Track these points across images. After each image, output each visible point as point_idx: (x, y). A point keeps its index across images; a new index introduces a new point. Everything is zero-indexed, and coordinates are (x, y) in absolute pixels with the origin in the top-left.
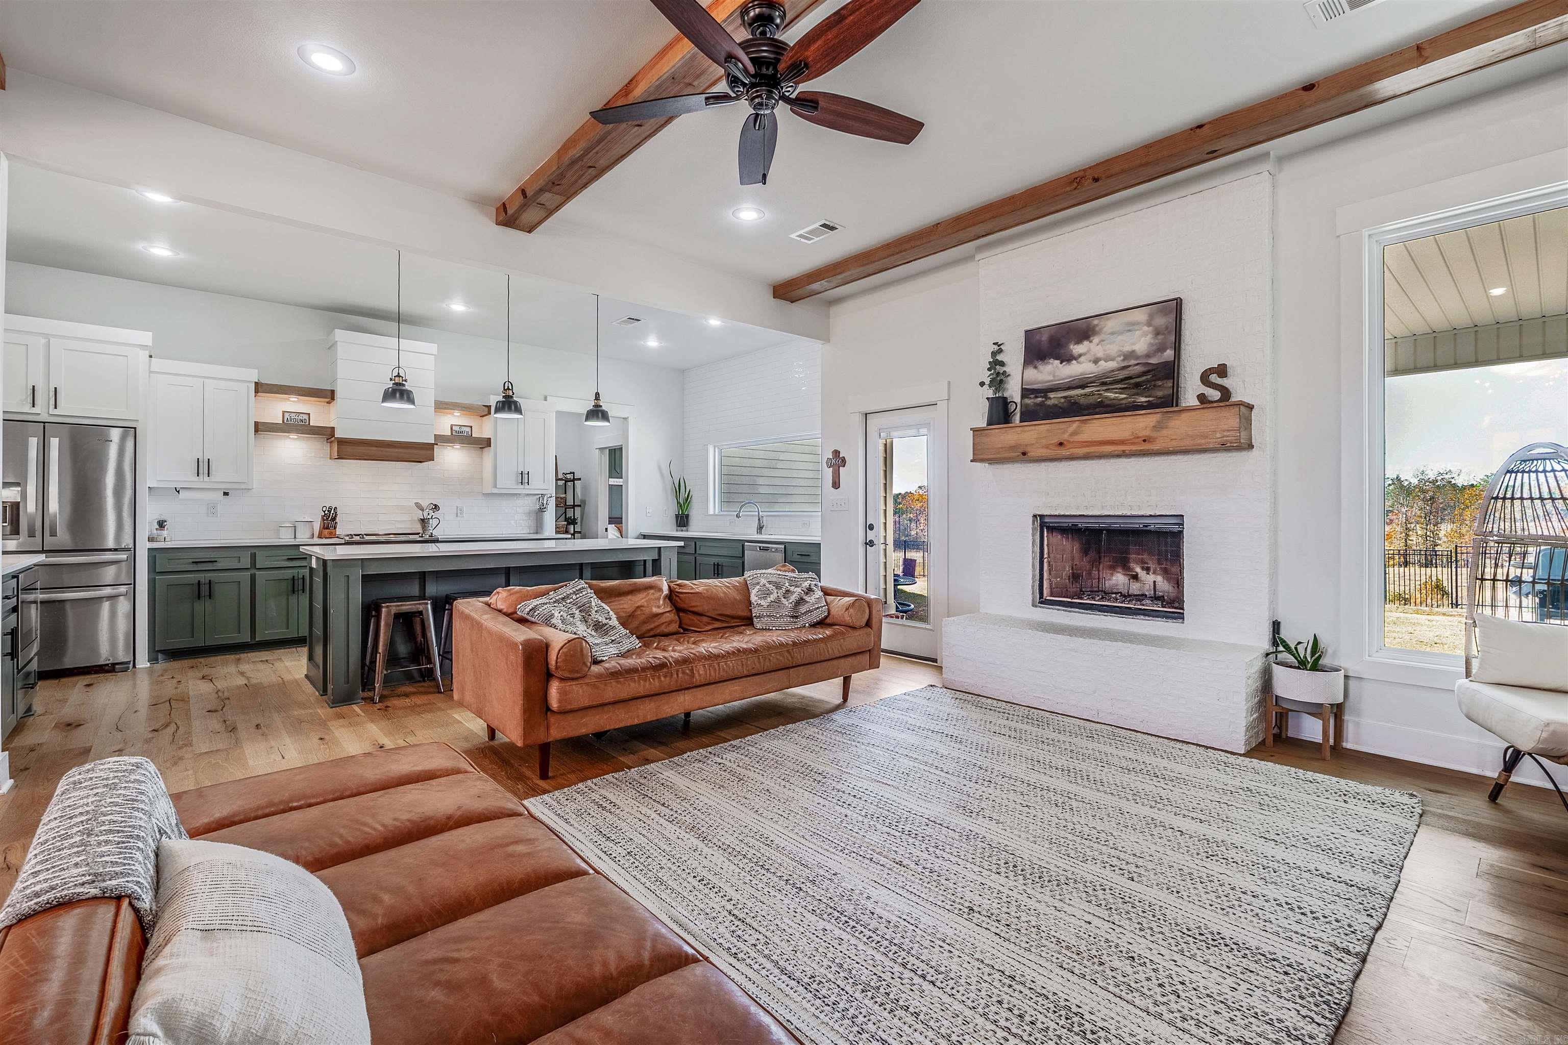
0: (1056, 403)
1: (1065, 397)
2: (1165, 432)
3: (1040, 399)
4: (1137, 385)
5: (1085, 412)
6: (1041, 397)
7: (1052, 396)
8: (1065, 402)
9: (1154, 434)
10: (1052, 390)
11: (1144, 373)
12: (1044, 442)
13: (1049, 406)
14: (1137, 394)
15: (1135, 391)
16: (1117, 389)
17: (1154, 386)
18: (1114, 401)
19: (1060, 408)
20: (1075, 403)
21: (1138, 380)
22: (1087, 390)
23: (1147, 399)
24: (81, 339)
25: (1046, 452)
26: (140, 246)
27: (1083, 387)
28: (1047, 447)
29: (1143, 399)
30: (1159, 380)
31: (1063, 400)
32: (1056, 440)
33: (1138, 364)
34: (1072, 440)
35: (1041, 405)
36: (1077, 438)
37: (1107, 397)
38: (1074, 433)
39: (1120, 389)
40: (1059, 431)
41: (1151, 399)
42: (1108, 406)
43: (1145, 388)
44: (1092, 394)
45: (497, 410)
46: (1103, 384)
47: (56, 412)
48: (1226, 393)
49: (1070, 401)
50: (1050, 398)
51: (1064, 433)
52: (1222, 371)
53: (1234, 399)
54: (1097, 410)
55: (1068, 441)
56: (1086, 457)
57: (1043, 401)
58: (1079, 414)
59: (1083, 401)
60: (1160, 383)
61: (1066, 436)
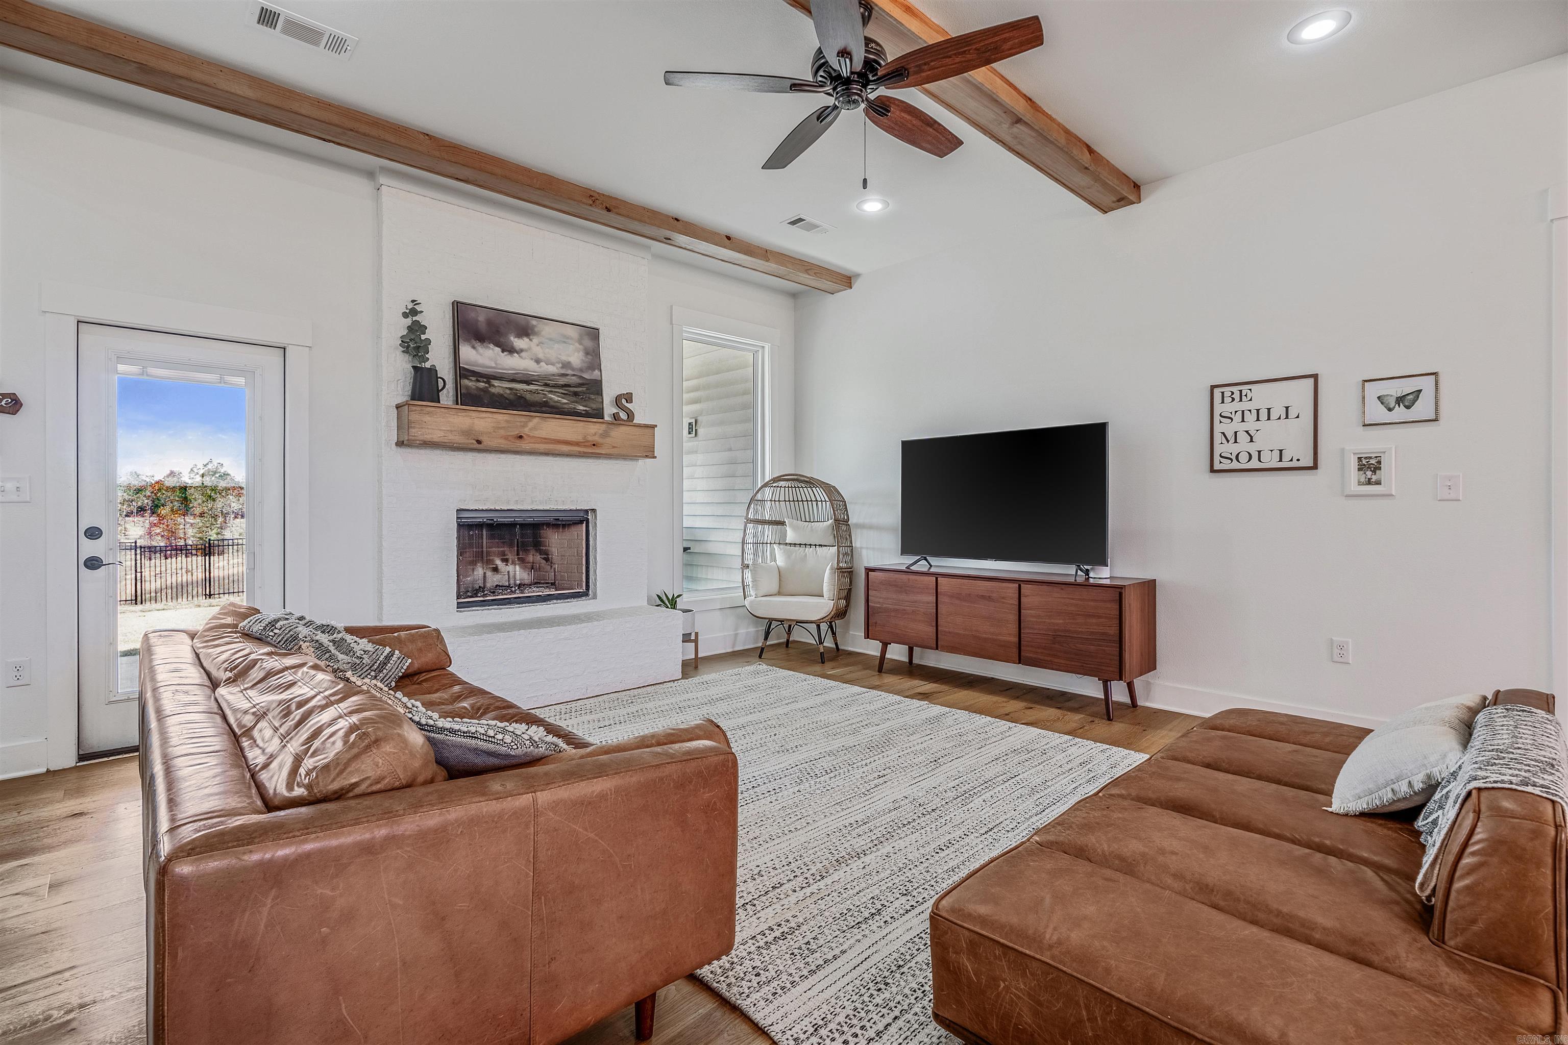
0: (501, 392)
1: (510, 389)
2: (608, 440)
3: (483, 384)
4: (576, 394)
5: (533, 409)
6: (483, 382)
7: (496, 384)
8: (511, 394)
9: (600, 440)
10: (495, 378)
11: (580, 385)
12: (502, 432)
13: (494, 394)
14: (577, 402)
15: (574, 399)
16: (559, 392)
17: (589, 398)
18: (559, 404)
19: (507, 399)
20: (521, 397)
21: (576, 389)
22: (532, 387)
23: (585, 408)
25: (503, 443)
27: (528, 383)
28: (506, 438)
29: (581, 408)
30: (592, 394)
31: (508, 391)
32: (516, 432)
33: (574, 375)
34: (531, 434)
35: (485, 390)
36: (537, 433)
37: (551, 399)
38: (534, 428)
39: (562, 393)
40: (518, 424)
41: (588, 409)
42: (553, 407)
43: (582, 398)
44: (536, 392)
46: (546, 385)
48: (630, 415)
49: (516, 394)
50: (493, 386)
51: (523, 427)
52: (629, 397)
53: (636, 421)
54: (544, 409)
55: (528, 436)
56: (546, 454)
57: (486, 387)
58: (526, 409)
59: (528, 396)
60: (593, 397)
61: (526, 430)
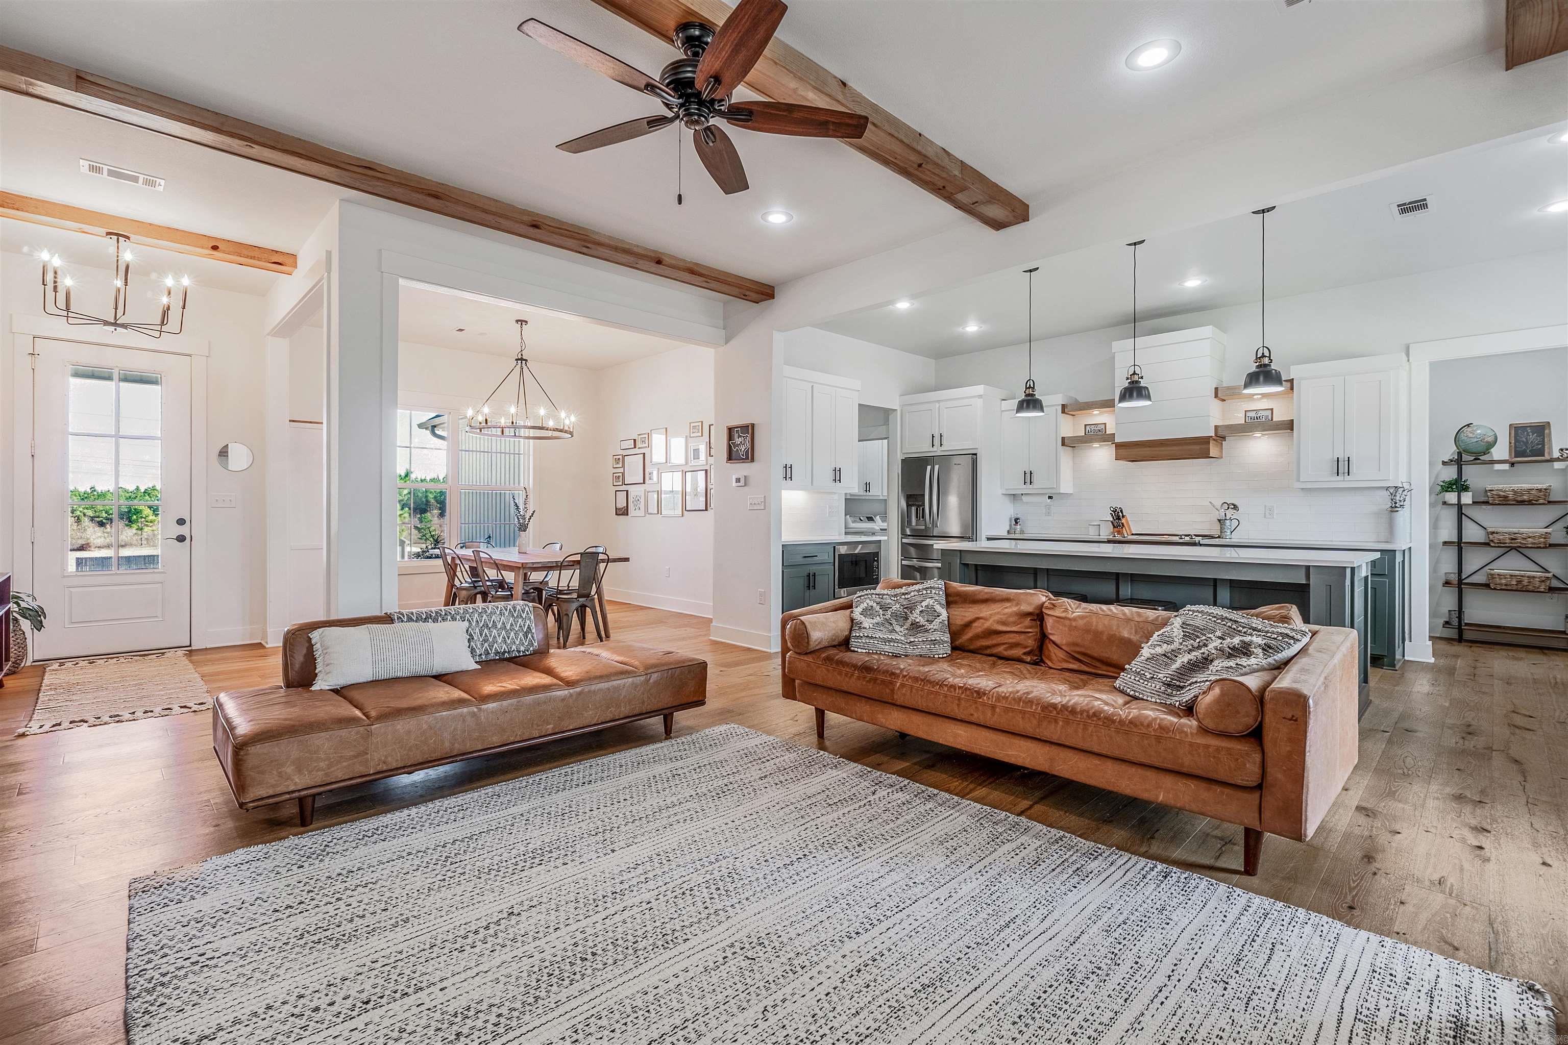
24: (963, 398)
26: (960, 329)
45: (1123, 398)
47: (943, 448)
